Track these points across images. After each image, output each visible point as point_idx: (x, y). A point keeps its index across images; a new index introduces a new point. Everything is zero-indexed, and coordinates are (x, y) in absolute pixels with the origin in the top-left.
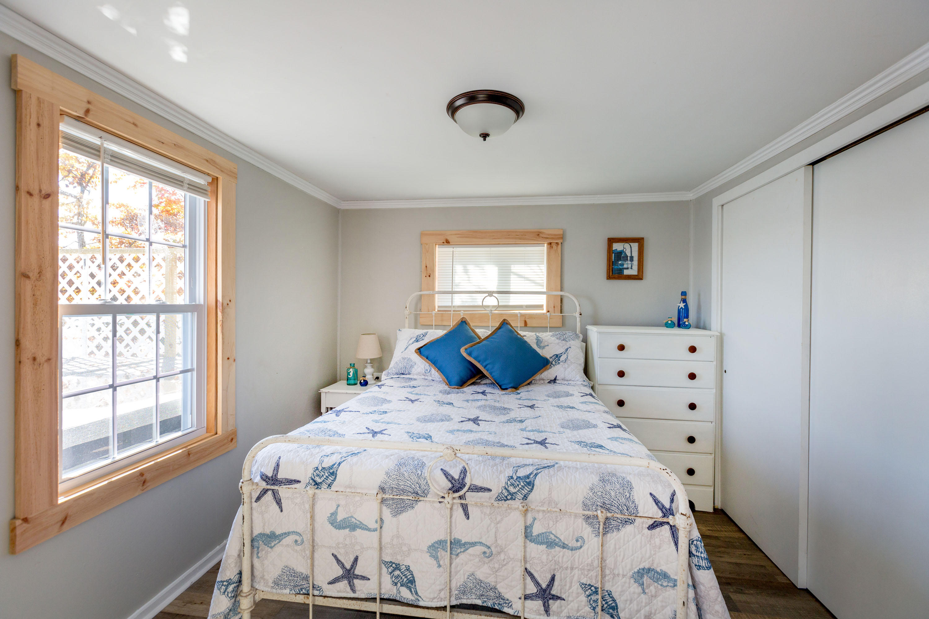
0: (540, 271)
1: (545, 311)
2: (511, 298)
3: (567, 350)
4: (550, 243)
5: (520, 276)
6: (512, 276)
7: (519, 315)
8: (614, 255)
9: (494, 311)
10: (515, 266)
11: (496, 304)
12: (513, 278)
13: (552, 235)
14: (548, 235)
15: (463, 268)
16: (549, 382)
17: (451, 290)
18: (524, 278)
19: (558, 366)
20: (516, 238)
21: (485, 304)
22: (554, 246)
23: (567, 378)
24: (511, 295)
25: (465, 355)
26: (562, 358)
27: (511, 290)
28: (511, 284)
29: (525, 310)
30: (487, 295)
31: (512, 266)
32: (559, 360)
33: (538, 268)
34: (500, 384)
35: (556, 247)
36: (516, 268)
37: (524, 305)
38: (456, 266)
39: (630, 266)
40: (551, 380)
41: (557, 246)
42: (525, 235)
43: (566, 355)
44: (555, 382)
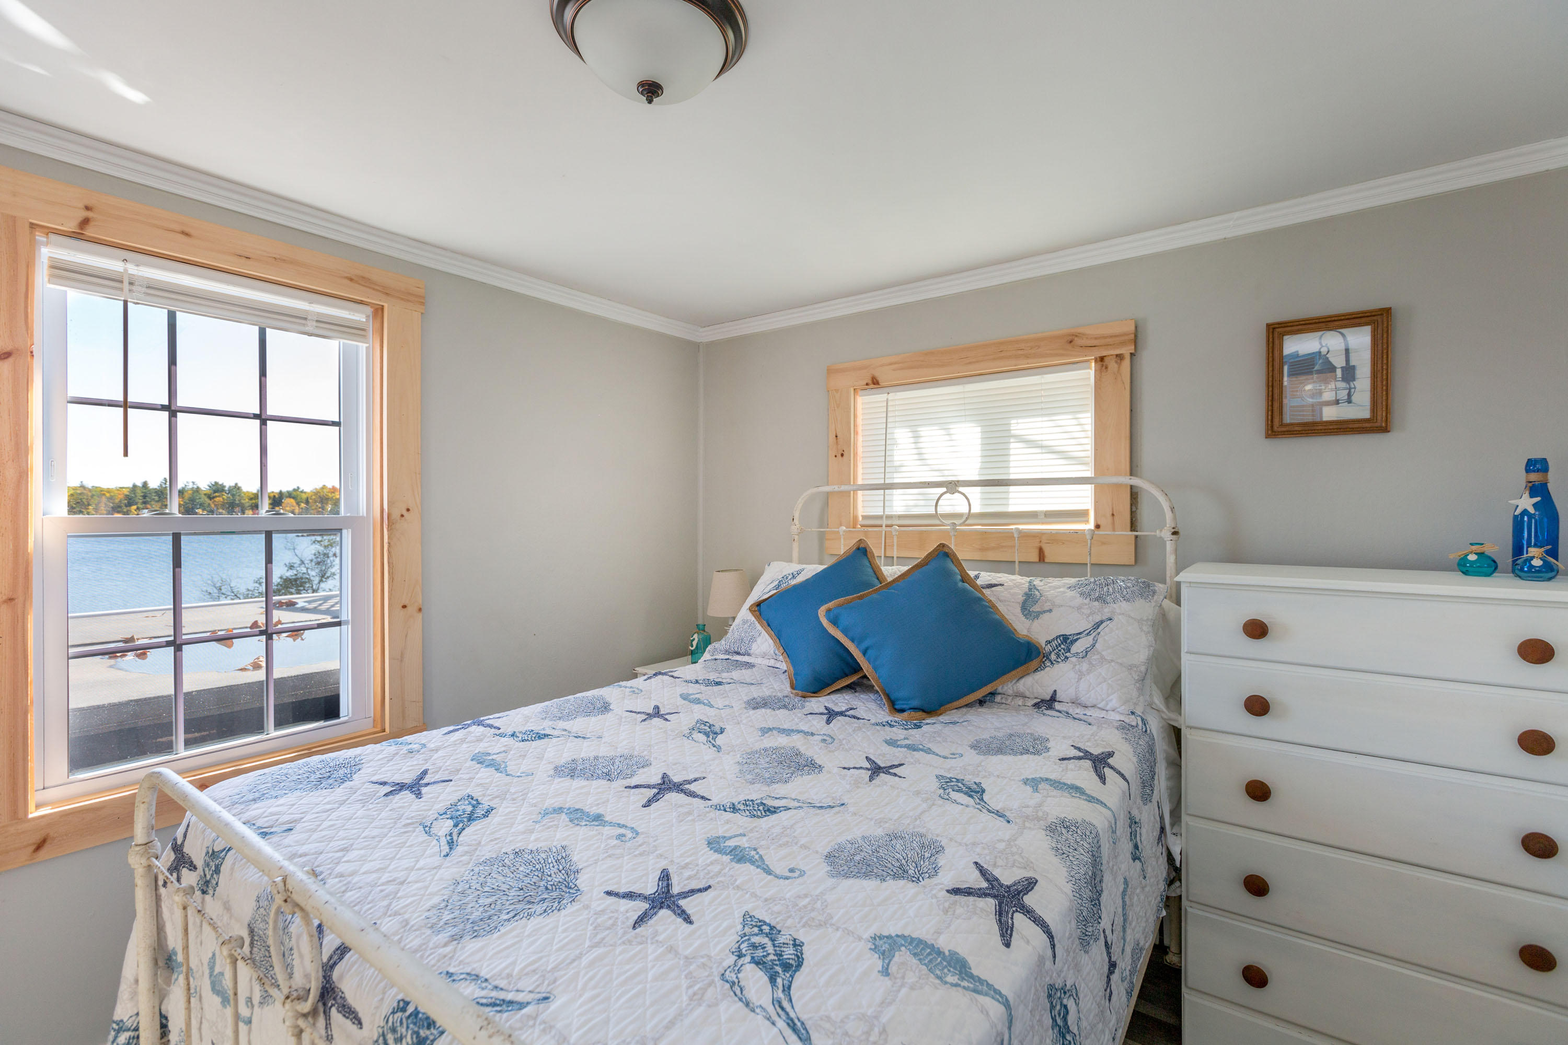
0: (1078, 428)
1: (1091, 526)
2: (1011, 495)
3: (1098, 625)
4: (1102, 359)
5: (1030, 443)
6: (1012, 445)
7: (1016, 535)
8: (1289, 369)
9: (960, 525)
10: (1020, 421)
11: (965, 510)
12: (1015, 448)
13: (1105, 337)
14: (1096, 338)
15: (910, 434)
16: (1037, 705)
17: (882, 481)
18: (1042, 447)
19: (1062, 665)
20: (1017, 357)
21: (940, 510)
22: (1112, 365)
23: (1083, 699)
24: (1012, 488)
25: (825, 622)
26: (1078, 647)
27: (1012, 477)
28: (1012, 464)
29: (1043, 523)
30: (944, 490)
31: (1013, 421)
32: (1069, 651)
33: (1074, 422)
34: (892, 698)
35: (1116, 366)
36: (1021, 426)
37: (1041, 512)
38: (896, 431)
39: (1340, 394)
40: (1042, 701)
41: (1119, 365)
42: (1039, 347)
43: (1090, 638)
44: (1050, 707)
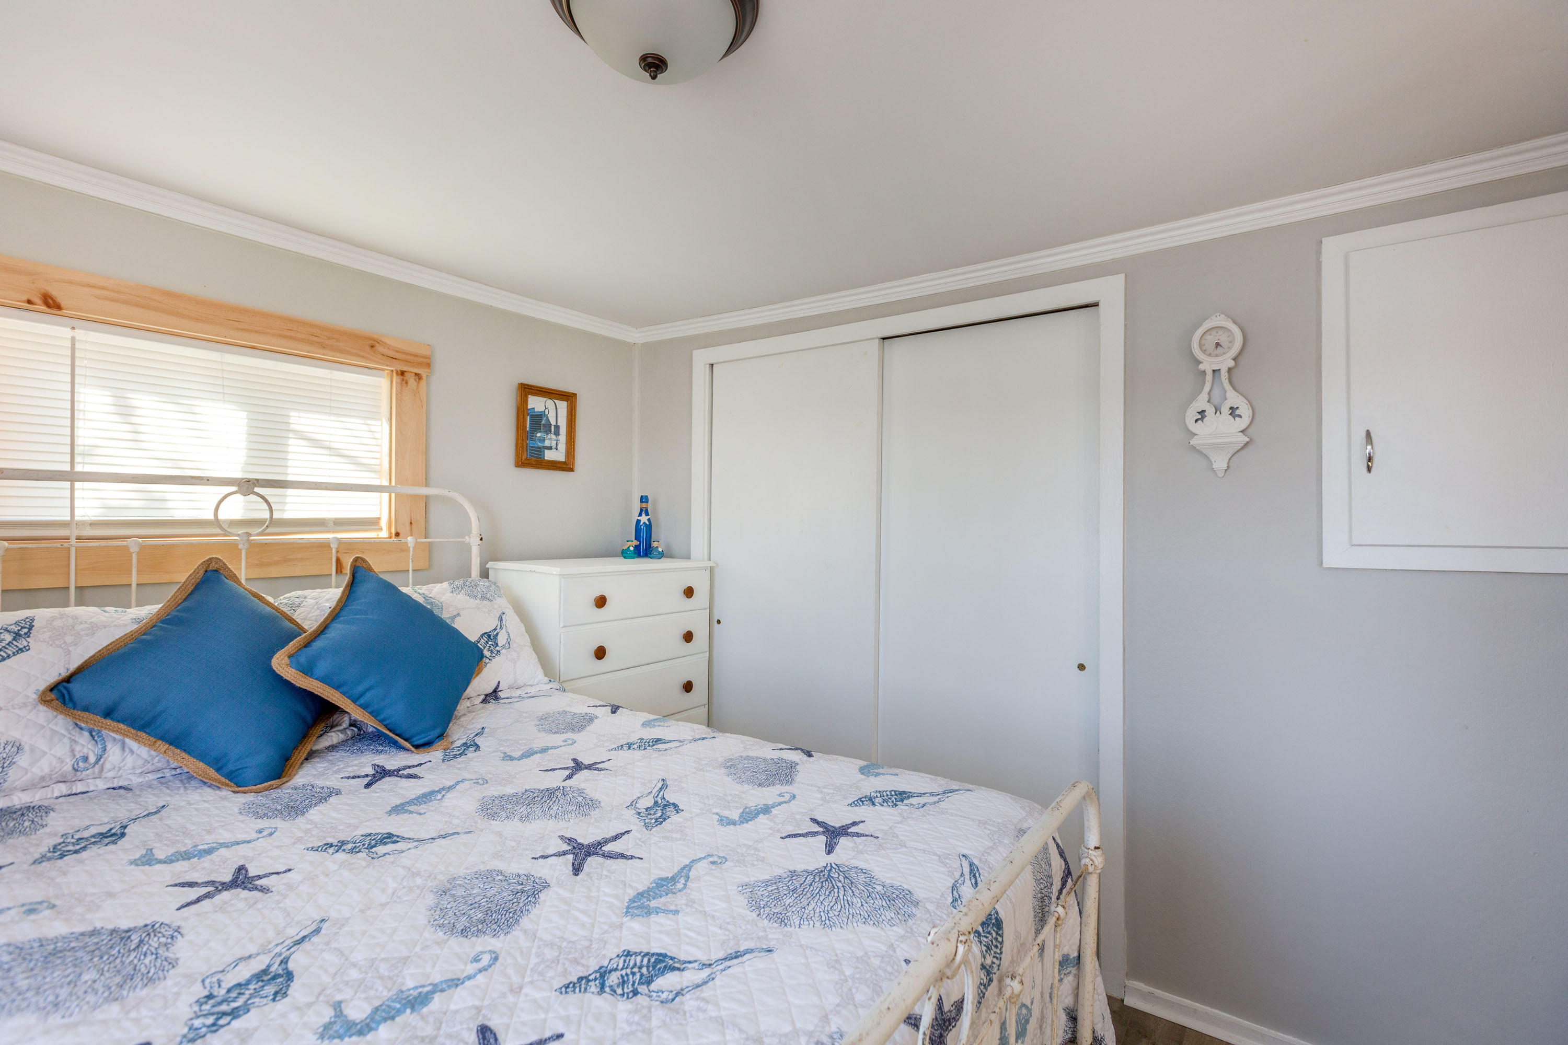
0: (369, 435)
1: (384, 534)
2: (288, 500)
3: (501, 620)
4: (402, 373)
5: (315, 443)
6: (291, 442)
7: (334, 546)
8: (530, 419)
9: (258, 535)
10: (302, 414)
11: (266, 515)
12: (295, 446)
13: (405, 353)
14: (397, 352)
15: (110, 400)
16: (485, 701)
17: (67, 468)
18: (330, 448)
19: (497, 658)
20: (311, 343)
21: (222, 515)
22: (412, 381)
23: (520, 683)
24: (290, 492)
26: (501, 640)
27: (290, 478)
28: (290, 463)
29: (334, 532)
30: (234, 489)
31: (292, 414)
32: (497, 645)
33: (365, 428)
34: (407, 735)
35: (415, 383)
36: (301, 420)
37: (330, 519)
38: (82, 390)
39: (554, 444)
40: (486, 695)
41: (418, 383)
42: (338, 340)
43: (504, 630)
44: (497, 698)
